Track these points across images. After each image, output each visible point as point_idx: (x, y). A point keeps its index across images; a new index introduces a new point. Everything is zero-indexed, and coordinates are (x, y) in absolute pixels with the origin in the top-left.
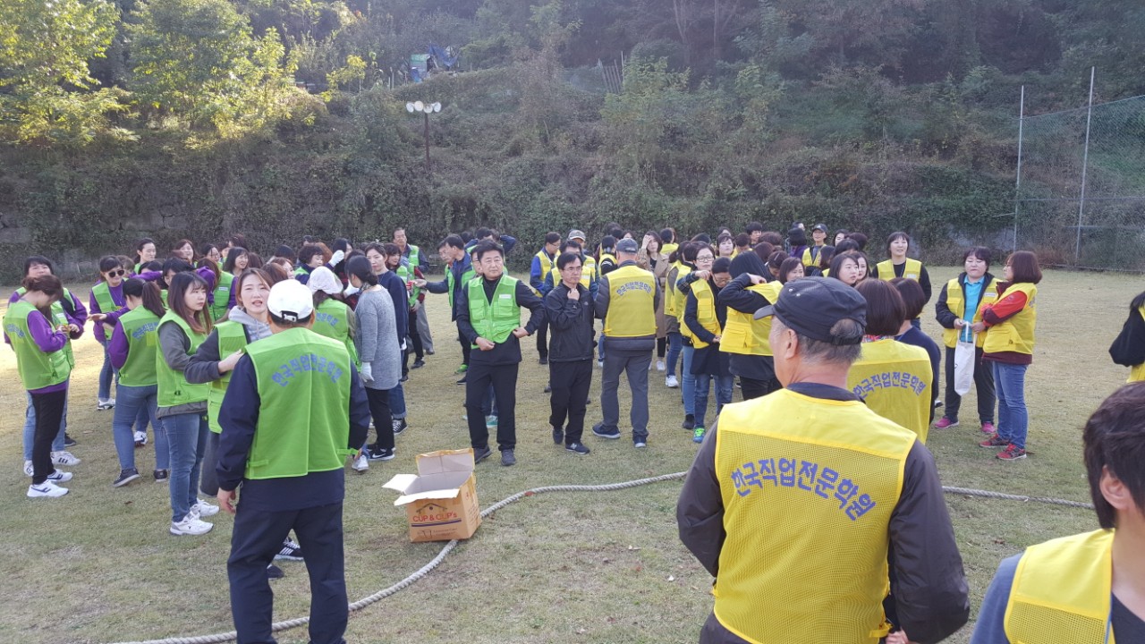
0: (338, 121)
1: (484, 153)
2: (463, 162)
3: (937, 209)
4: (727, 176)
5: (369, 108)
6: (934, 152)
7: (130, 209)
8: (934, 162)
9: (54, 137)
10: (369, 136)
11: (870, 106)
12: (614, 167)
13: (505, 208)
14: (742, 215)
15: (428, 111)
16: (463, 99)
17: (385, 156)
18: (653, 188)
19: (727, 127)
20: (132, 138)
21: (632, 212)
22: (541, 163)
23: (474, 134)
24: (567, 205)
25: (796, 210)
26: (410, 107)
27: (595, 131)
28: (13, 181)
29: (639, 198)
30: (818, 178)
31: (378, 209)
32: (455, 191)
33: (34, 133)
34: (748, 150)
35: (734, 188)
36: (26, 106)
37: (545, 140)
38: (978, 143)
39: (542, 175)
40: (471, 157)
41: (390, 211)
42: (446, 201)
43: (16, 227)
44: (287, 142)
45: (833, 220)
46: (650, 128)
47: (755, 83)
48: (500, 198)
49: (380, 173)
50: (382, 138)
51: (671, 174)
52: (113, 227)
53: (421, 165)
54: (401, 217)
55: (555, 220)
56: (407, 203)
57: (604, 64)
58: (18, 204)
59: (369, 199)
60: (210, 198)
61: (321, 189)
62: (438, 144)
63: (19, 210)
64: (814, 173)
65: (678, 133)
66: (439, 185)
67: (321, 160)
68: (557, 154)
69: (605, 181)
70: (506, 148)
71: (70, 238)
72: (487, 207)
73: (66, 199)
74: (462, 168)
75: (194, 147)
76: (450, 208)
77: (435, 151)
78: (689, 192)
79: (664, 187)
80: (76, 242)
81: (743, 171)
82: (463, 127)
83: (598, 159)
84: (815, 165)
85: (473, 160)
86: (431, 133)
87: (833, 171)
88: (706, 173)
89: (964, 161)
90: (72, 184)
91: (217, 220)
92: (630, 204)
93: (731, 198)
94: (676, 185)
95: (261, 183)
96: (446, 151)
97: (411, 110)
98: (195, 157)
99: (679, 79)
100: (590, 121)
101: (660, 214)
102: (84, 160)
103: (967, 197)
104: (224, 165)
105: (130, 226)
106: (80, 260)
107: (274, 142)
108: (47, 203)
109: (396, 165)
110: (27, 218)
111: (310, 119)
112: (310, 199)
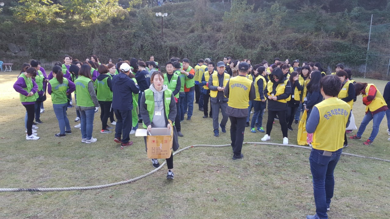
0: (132, 18)
1: (181, 31)
2: (174, 34)
3: (339, 57)
4: (266, 42)
5: (143, 14)
6: (339, 37)
7: (62, 46)
8: (339, 40)
9: (37, 20)
10: (143, 24)
11: (317, 19)
12: (226, 38)
13: (188, 51)
14: (270, 56)
15: (163, 16)
16: (175, 12)
17: (148, 31)
18: (239, 46)
19: (266, 25)
20: (63, 22)
21: (232, 54)
22: (201, 35)
23: (178, 25)
24: (209, 51)
25: (289, 55)
26: (157, 14)
27: (220, 25)
28: (24, 35)
29: (234, 49)
30: (297, 44)
31: (145, 49)
32: (171, 44)
33: (31, 19)
34: (274, 33)
35: (268, 46)
36: (28, 9)
37: (203, 27)
38: (355, 34)
39: (201, 39)
40: (177, 33)
41: (149, 50)
42: (168, 48)
43: (24, 50)
44: (115, 25)
45: (302, 59)
46: (239, 24)
47: (277, 10)
48: (186, 47)
49: (146, 37)
50: (147, 25)
51: (246, 41)
52: (56, 52)
53: (160, 35)
54: (152, 53)
55: (205, 56)
56: (155, 48)
57: (224, 1)
58: (25, 43)
59: (142, 46)
60: (88, 43)
61: (126, 42)
62: (166, 28)
63: (26, 45)
64: (296, 42)
65: (249, 27)
66: (165, 42)
67: (126, 31)
68: (207, 33)
69: (223, 43)
70: (189, 30)
71: (42, 55)
72: (182, 50)
73: (41, 42)
74: (174, 36)
75: (84, 26)
76: (169, 50)
77: (165, 30)
78: (252, 47)
79: (243, 46)
80: (44, 56)
81: (271, 41)
82: (175, 22)
83: (221, 34)
84: (297, 40)
85: (178, 34)
86: (164, 24)
87: (303, 42)
88: (258, 41)
89: (350, 40)
90: (43, 37)
91: (91, 51)
92: (231, 51)
93: (266, 50)
94: (248, 45)
95: (106, 39)
96: (169, 30)
97: (157, 15)
98: (84, 29)
99: (250, 7)
100: (219, 21)
101: (241, 55)
102: (47, 28)
103: (350, 53)
104: (93, 32)
105: (62, 52)
106: (45, 63)
107: (110, 25)
108: (35, 43)
109: (151, 34)
110: (28, 48)
111: (123, 18)
112: (122, 45)
